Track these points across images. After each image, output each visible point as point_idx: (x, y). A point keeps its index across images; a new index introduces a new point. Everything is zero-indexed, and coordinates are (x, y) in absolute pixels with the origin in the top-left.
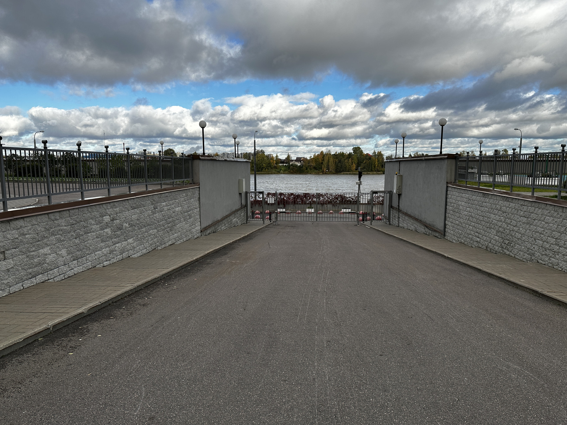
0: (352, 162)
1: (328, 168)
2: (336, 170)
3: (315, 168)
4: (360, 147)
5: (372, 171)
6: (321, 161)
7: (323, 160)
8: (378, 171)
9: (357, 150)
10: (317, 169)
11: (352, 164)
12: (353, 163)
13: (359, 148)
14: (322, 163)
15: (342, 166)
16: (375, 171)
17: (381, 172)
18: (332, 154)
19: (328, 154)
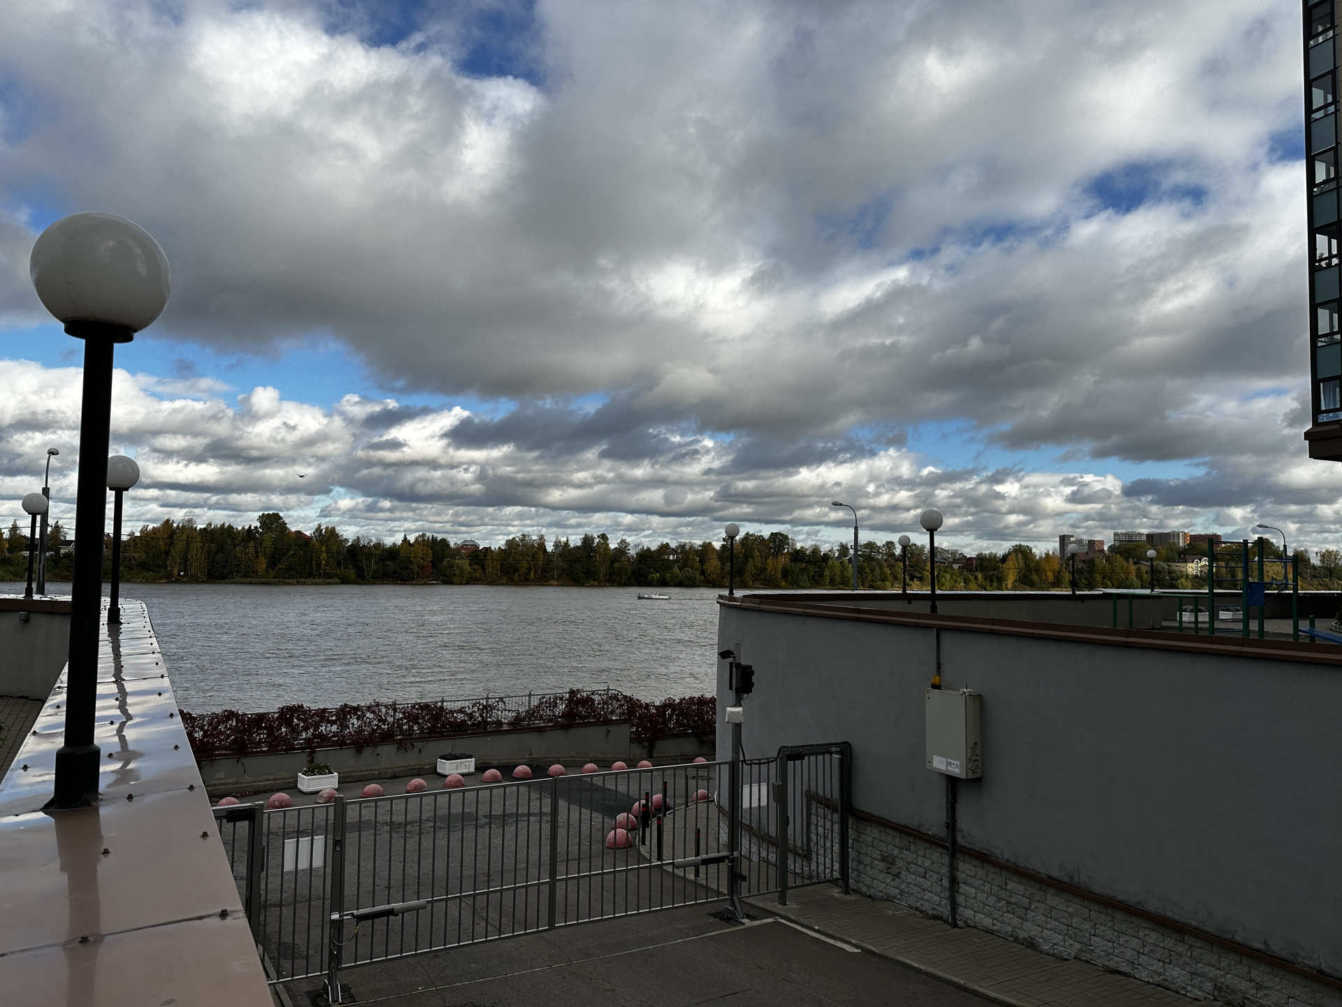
0: (257, 553)
1: (186, 565)
2: (209, 571)
3: (144, 566)
4: (281, 514)
5: (311, 575)
6: (163, 548)
7: (171, 544)
8: (328, 576)
9: (272, 521)
10: (149, 570)
11: (258, 557)
12: (260, 555)
13: (277, 517)
14: (167, 553)
15: (227, 561)
16: (320, 576)
17: (336, 580)
18: (198, 528)
19: (187, 529)
